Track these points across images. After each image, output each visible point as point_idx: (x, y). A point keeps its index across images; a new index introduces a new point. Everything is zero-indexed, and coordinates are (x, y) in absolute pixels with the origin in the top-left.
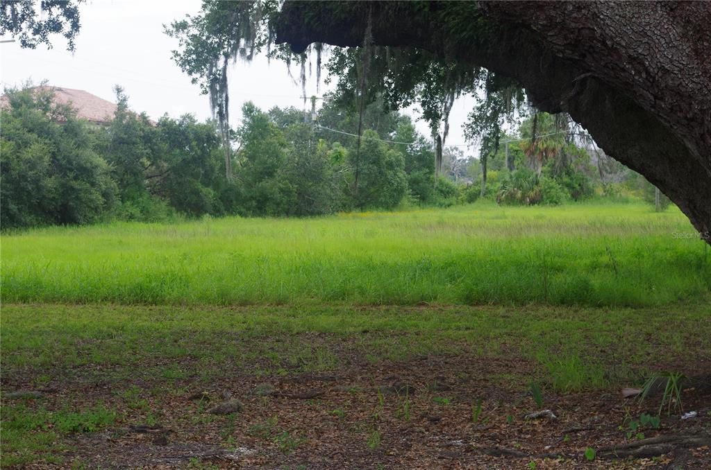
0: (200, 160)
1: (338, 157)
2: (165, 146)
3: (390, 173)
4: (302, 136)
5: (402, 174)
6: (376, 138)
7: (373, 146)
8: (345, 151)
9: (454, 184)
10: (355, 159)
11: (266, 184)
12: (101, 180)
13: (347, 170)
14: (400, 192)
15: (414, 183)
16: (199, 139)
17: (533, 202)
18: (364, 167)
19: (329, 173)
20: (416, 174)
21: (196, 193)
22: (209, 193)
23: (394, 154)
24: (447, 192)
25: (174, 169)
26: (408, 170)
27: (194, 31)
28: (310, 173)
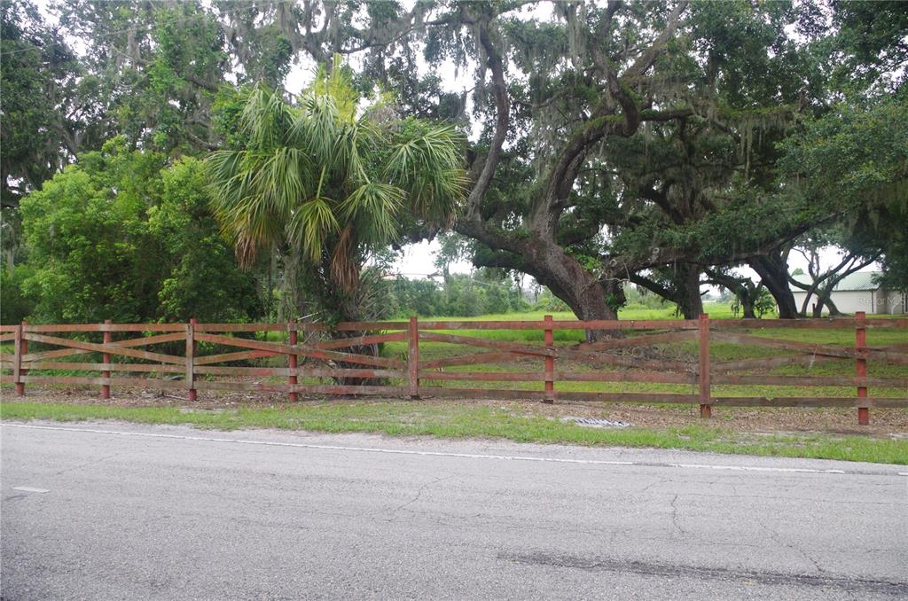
0: (428, 295)
1: (482, 293)
2: (415, 290)
3: (503, 299)
4: (467, 285)
5: (508, 300)
6: (497, 285)
7: (496, 289)
8: (484, 291)
9: (529, 304)
10: (488, 294)
11: (454, 304)
12: (393, 303)
13: (486, 298)
14: (507, 307)
15: (512, 303)
16: (428, 286)
17: (561, 311)
18: (493, 297)
19: (478, 299)
20: (513, 299)
21: (427, 308)
22: (432, 308)
23: (504, 291)
24: (526, 307)
25: (418, 299)
26: (510, 298)
27: (438, 254)
28: (471, 299)
